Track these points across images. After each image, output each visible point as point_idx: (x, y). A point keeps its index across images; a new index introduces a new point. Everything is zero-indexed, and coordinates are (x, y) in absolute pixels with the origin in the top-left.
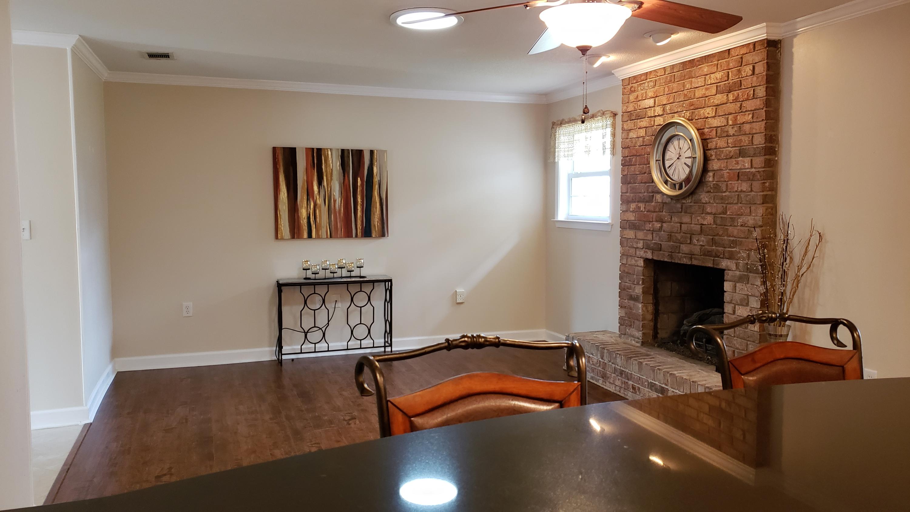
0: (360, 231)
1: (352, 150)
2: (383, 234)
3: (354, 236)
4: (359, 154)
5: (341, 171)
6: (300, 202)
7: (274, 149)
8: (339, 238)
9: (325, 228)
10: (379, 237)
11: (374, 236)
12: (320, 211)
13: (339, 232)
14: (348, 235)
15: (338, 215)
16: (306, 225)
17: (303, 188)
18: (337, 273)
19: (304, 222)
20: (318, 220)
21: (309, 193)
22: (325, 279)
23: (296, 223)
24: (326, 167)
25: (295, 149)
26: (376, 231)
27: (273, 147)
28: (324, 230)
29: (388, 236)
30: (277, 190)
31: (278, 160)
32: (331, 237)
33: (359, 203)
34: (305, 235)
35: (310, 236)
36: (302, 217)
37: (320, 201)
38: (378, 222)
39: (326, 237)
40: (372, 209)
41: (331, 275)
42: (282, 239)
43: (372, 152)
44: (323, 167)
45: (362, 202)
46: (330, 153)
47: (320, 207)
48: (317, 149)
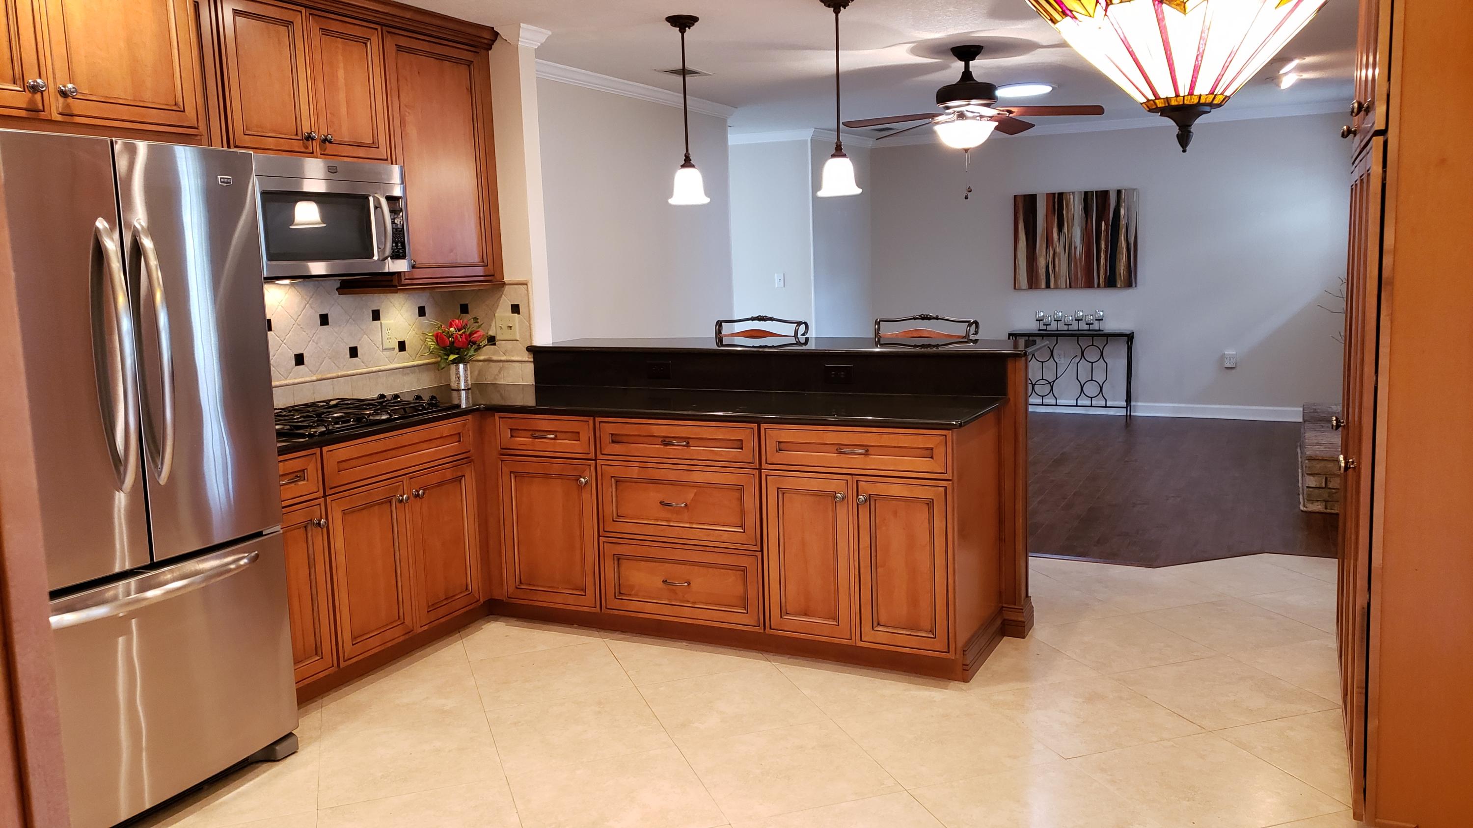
0: (1103, 280)
1: (1096, 192)
2: (1130, 283)
3: (1096, 285)
4: (1103, 195)
5: (1084, 215)
6: (1038, 251)
7: (1015, 196)
8: (1079, 288)
9: (1064, 277)
10: (1125, 287)
11: (1119, 286)
12: (1059, 260)
13: (1080, 281)
14: (1089, 285)
15: (1078, 263)
16: (1044, 275)
17: (1042, 235)
18: (1071, 325)
19: (1042, 271)
20: (1057, 269)
21: (1049, 241)
22: (1057, 331)
23: (1034, 274)
24: (1067, 212)
25: (1036, 195)
26: (1121, 281)
27: (1014, 196)
28: (1063, 280)
29: (1136, 286)
30: (1016, 239)
31: (1018, 208)
32: (1070, 287)
33: (1103, 249)
34: (1043, 285)
35: (1048, 286)
36: (1041, 266)
37: (1059, 249)
38: (1124, 270)
39: (1065, 287)
40: (1118, 256)
41: (1066, 328)
42: (1020, 289)
43: (1119, 192)
44: (1065, 212)
45: (1107, 248)
46: (1072, 197)
47: (1060, 254)
48: (1059, 194)
